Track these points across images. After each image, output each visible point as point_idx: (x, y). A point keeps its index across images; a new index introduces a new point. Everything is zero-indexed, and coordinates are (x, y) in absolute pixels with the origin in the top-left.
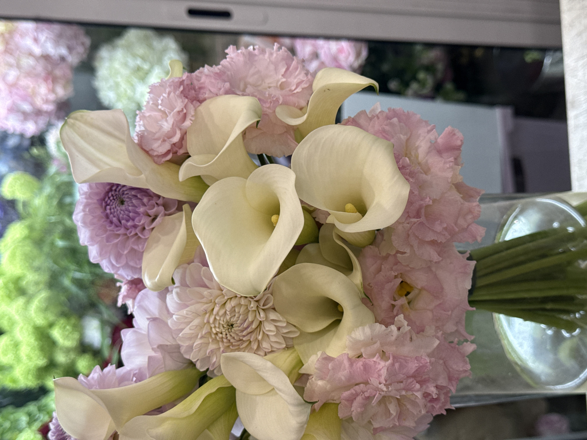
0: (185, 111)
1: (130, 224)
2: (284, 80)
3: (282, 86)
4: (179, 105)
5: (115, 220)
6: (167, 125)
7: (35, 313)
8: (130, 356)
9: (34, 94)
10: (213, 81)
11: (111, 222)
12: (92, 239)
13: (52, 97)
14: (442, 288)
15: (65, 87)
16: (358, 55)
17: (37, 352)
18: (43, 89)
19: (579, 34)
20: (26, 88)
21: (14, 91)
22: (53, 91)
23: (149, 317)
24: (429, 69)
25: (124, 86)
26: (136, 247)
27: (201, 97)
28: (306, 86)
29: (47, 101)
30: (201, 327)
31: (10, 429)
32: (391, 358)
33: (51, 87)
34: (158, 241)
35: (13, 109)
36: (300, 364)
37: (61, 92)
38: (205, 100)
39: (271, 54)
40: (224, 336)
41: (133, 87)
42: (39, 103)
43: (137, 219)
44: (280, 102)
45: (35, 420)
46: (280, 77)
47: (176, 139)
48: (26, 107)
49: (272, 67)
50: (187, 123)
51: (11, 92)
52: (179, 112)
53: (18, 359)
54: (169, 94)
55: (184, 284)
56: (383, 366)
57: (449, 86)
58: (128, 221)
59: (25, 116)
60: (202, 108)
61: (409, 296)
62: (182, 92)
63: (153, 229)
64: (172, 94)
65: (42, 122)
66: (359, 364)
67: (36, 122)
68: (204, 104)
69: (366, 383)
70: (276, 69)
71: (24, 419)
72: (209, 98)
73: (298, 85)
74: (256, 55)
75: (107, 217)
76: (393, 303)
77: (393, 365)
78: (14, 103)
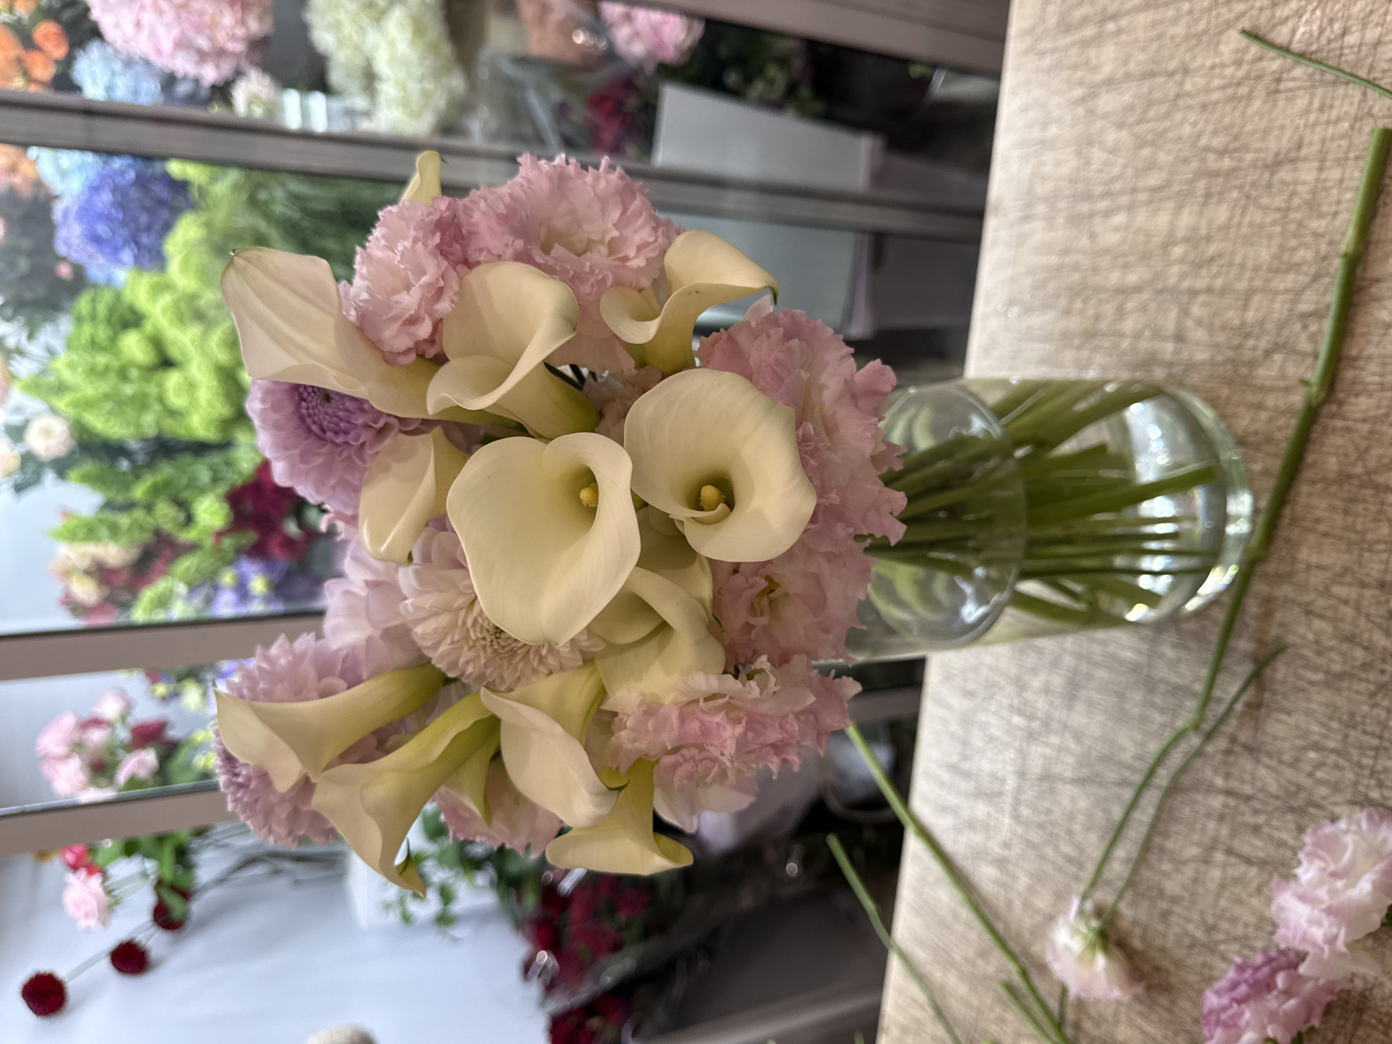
0: (442, 283)
1: (339, 440)
2: (615, 233)
3: (613, 246)
4: (432, 269)
5: (314, 428)
6: (409, 301)
7: (218, 346)
8: (337, 629)
9: (214, 25)
10: (495, 226)
11: (309, 431)
12: (276, 445)
13: (240, 32)
14: (825, 600)
15: (260, 19)
16: (690, 29)
17: (221, 399)
18: (228, 19)
19: (1025, 109)
20: (201, 13)
21: (184, 14)
22: (243, 22)
23: (370, 577)
24: (783, 62)
25: (348, 28)
26: (350, 478)
27: (473, 257)
28: (653, 255)
29: (233, 38)
30: (452, 626)
31: (188, 487)
32: (744, 723)
33: (239, 16)
34: (386, 469)
35: (182, 44)
36: (602, 694)
37: (255, 26)
38: (478, 263)
39: (597, 179)
40: (488, 644)
41: (362, 31)
42: (221, 38)
43: (352, 434)
44: (609, 284)
45: (220, 479)
46: (610, 226)
47: (424, 330)
48: (203, 43)
49: (597, 206)
50: (444, 306)
51: (178, 17)
52: (430, 284)
53: (194, 402)
54: (415, 241)
55: (426, 558)
56: (730, 734)
57: (805, 92)
58: (336, 433)
59: (202, 56)
60: (473, 277)
61: (773, 595)
62: (438, 246)
63: (377, 453)
64: (420, 245)
65: (227, 68)
66: (695, 726)
67: (217, 66)
68: (477, 270)
69: (701, 748)
70: (604, 211)
71: (204, 475)
72: (486, 262)
73: (640, 248)
74: (570, 178)
75: (302, 419)
76: (752, 621)
77: (745, 734)
78: (183, 33)
